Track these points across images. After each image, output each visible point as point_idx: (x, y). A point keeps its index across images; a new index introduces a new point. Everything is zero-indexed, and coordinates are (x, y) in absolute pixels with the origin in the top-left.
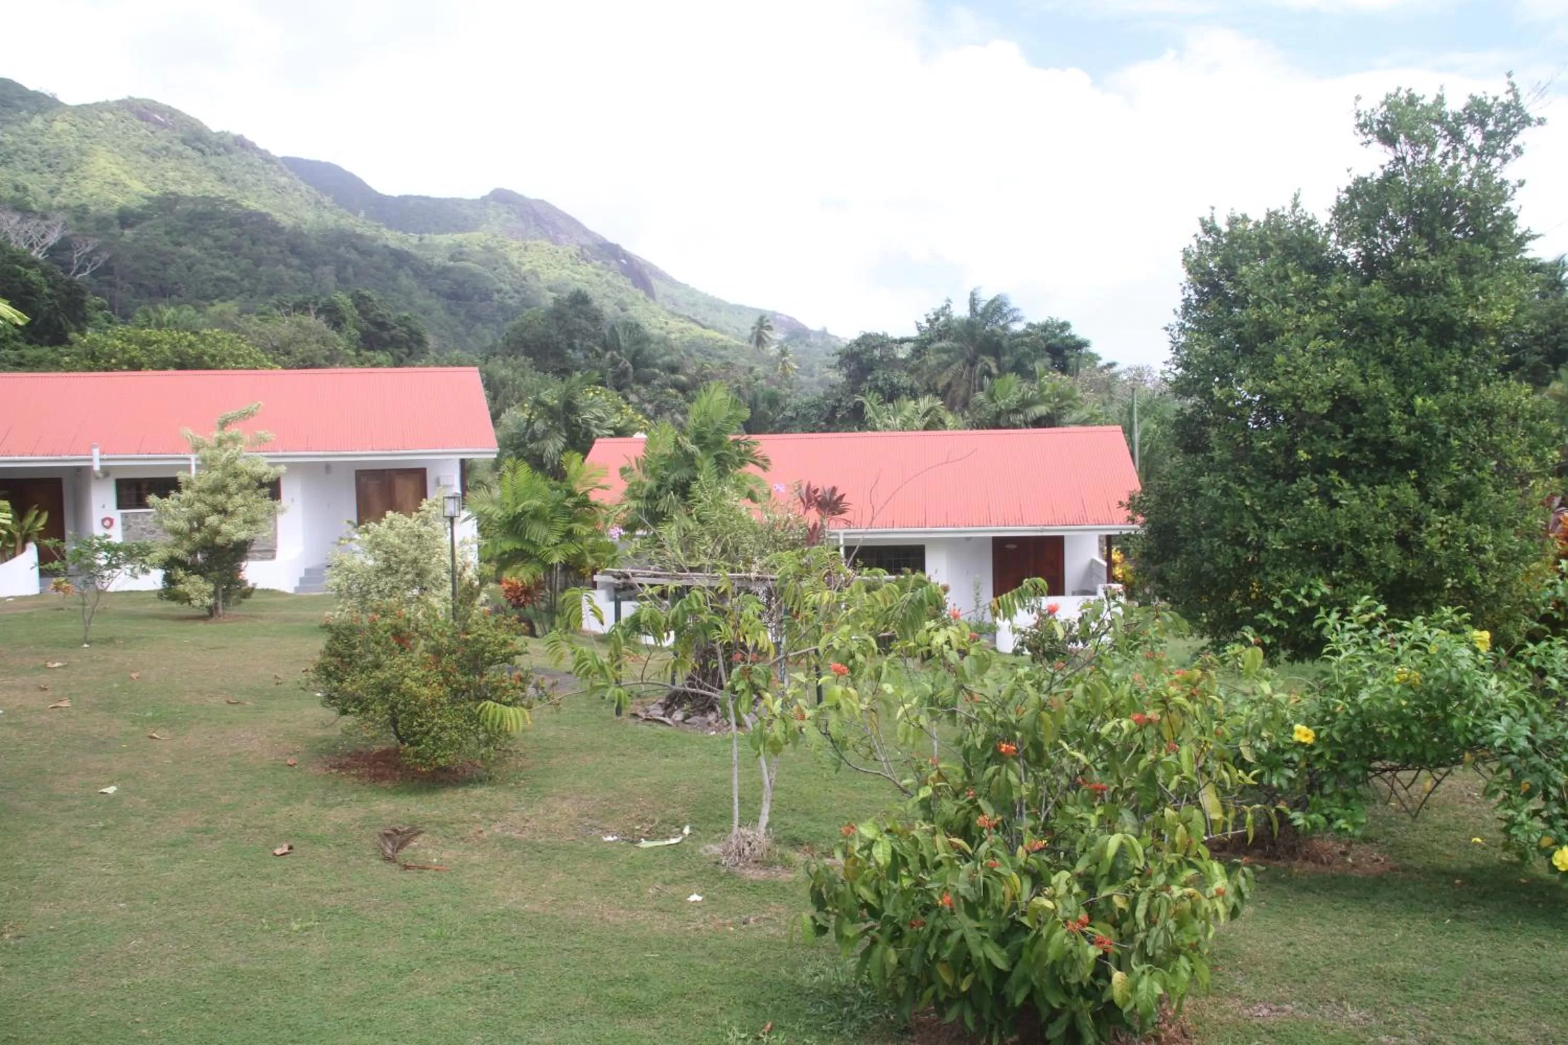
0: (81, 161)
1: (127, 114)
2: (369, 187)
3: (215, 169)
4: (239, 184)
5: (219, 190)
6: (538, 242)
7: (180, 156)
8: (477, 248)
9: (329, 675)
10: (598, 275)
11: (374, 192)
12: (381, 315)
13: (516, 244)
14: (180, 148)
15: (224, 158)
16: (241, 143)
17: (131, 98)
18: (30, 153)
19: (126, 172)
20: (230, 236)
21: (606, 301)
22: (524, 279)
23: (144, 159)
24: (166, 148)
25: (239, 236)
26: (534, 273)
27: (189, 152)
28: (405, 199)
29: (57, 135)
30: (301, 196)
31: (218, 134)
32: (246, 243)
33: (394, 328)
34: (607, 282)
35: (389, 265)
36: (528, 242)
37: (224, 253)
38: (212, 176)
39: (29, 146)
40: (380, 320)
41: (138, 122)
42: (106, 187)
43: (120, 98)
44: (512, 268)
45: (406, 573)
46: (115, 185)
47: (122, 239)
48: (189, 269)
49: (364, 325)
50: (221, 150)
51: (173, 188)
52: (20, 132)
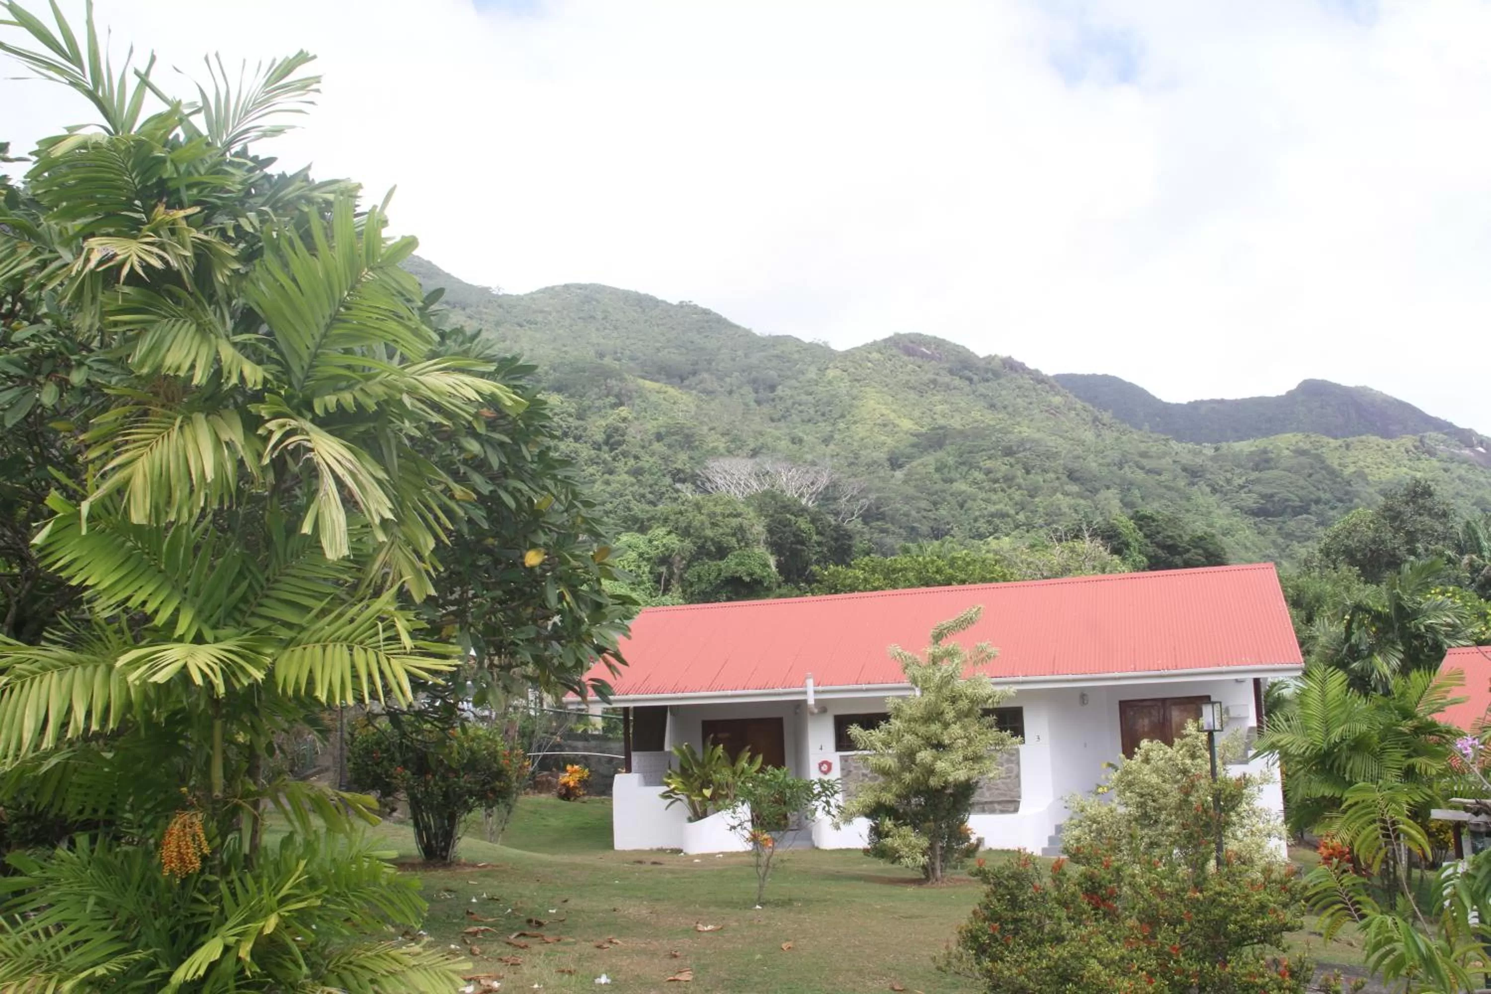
0: (851, 406)
1: (894, 351)
2: (1154, 397)
3: (984, 396)
4: (1010, 409)
5: (989, 418)
6: (1364, 437)
7: (948, 388)
8: (1286, 452)
9: (981, 950)
10: (1446, 470)
11: (1159, 401)
12: (1169, 537)
13: (1334, 443)
14: (947, 379)
15: (993, 384)
16: (1011, 366)
17: (897, 335)
18: (806, 404)
19: (894, 411)
20: (1001, 466)
21: (1460, 501)
22: (1349, 483)
23: (913, 396)
24: (934, 382)
25: (1011, 466)
26: (1361, 475)
27: (957, 381)
28: (1195, 406)
29: (830, 383)
30: (1078, 415)
31: (984, 359)
32: (1020, 473)
33: (1188, 551)
34: (1460, 478)
35: (1181, 483)
36: (1349, 440)
37: (996, 485)
38: (982, 403)
39: (804, 398)
40: (1170, 542)
41: (906, 358)
42: (876, 429)
43: (887, 336)
44: (1332, 473)
45: (1168, 824)
46: (885, 425)
47: (893, 481)
48: (962, 506)
49: (1151, 549)
50: (990, 375)
51: (942, 422)
52: (797, 384)
